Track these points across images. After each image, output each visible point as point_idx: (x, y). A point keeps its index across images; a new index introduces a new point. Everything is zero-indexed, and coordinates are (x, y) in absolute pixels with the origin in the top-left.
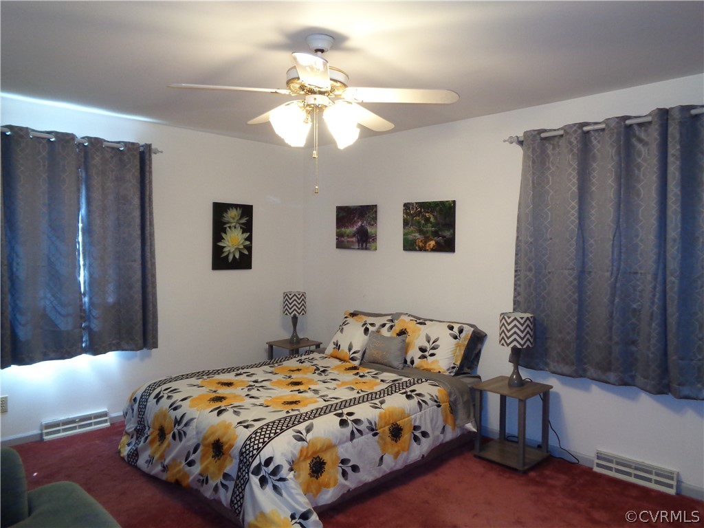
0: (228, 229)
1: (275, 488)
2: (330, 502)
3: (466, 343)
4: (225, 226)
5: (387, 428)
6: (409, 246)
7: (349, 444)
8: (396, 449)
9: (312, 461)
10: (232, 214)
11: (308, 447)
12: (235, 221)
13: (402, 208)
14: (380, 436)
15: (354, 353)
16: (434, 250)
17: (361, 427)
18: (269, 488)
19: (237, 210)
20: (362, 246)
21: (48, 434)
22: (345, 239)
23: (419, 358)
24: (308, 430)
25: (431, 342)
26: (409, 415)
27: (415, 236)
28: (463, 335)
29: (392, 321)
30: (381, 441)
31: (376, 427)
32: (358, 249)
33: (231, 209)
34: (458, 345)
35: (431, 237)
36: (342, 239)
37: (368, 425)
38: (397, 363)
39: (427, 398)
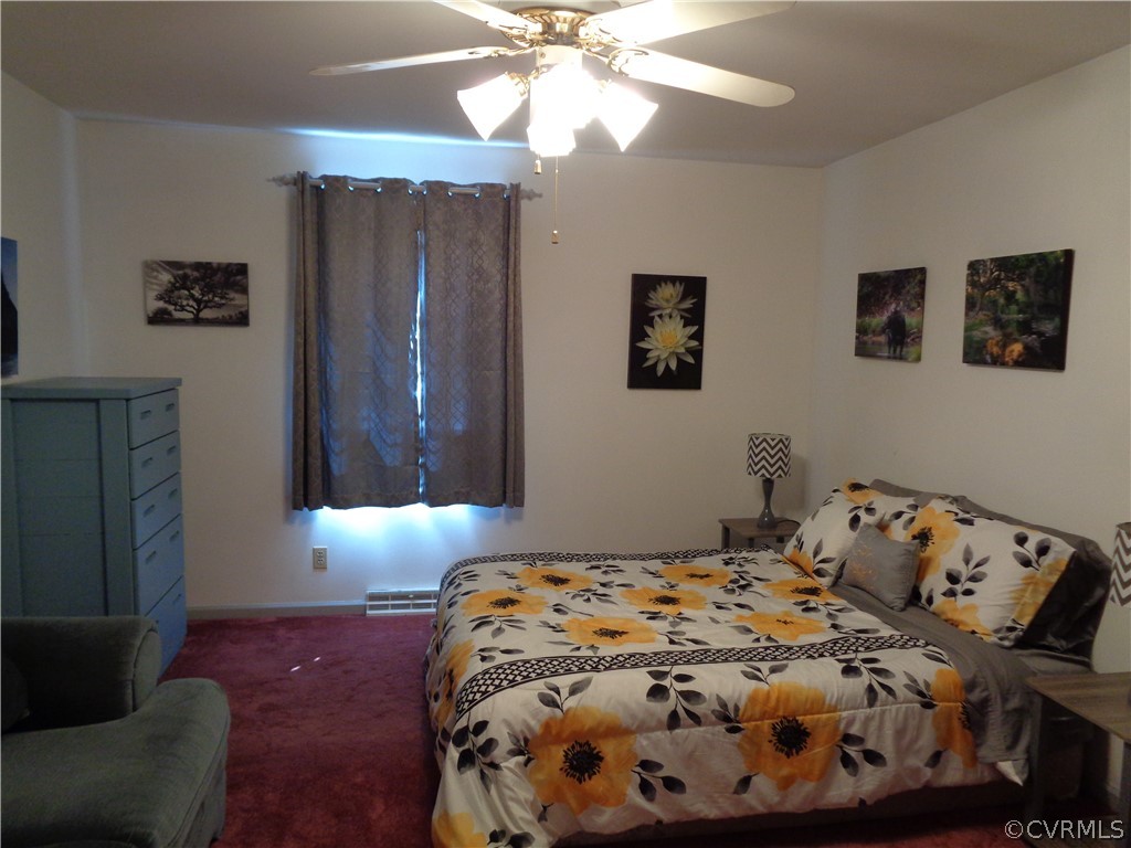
0: (657, 319)
1: (483, 776)
2: (606, 832)
3: (1054, 579)
4: (652, 314)
5: (766, 724)
6: (975, 353)
7: (662, 736)
8: (785, 771)
9: (573, 747)
10: (665, 295)
11: (563, 721)
12: (671, 305)
13: (965, 272)
14: (745, 736)
15: (823, 561)
16: (1020, 363)
17: (698, 709)
18: (471, 775)
19: (674, 285)
20: (895, 351)
21: (372, 607)
22: (869, 338)
23: (944, 594)
24: (575, 690)
25: (972, 564)
26: (834, 709)
27: (986, 333)
28: (1047, 560)
29: (915, 507)
30: (747, 746)
31: (737, 715)
32: (889, 358)
33: (663, 285)
34: (1030, 581)
35: (1016, 335)
36: (865, 338)
37: (718, 708)
38: (894, 596)
39: (898, 683)
